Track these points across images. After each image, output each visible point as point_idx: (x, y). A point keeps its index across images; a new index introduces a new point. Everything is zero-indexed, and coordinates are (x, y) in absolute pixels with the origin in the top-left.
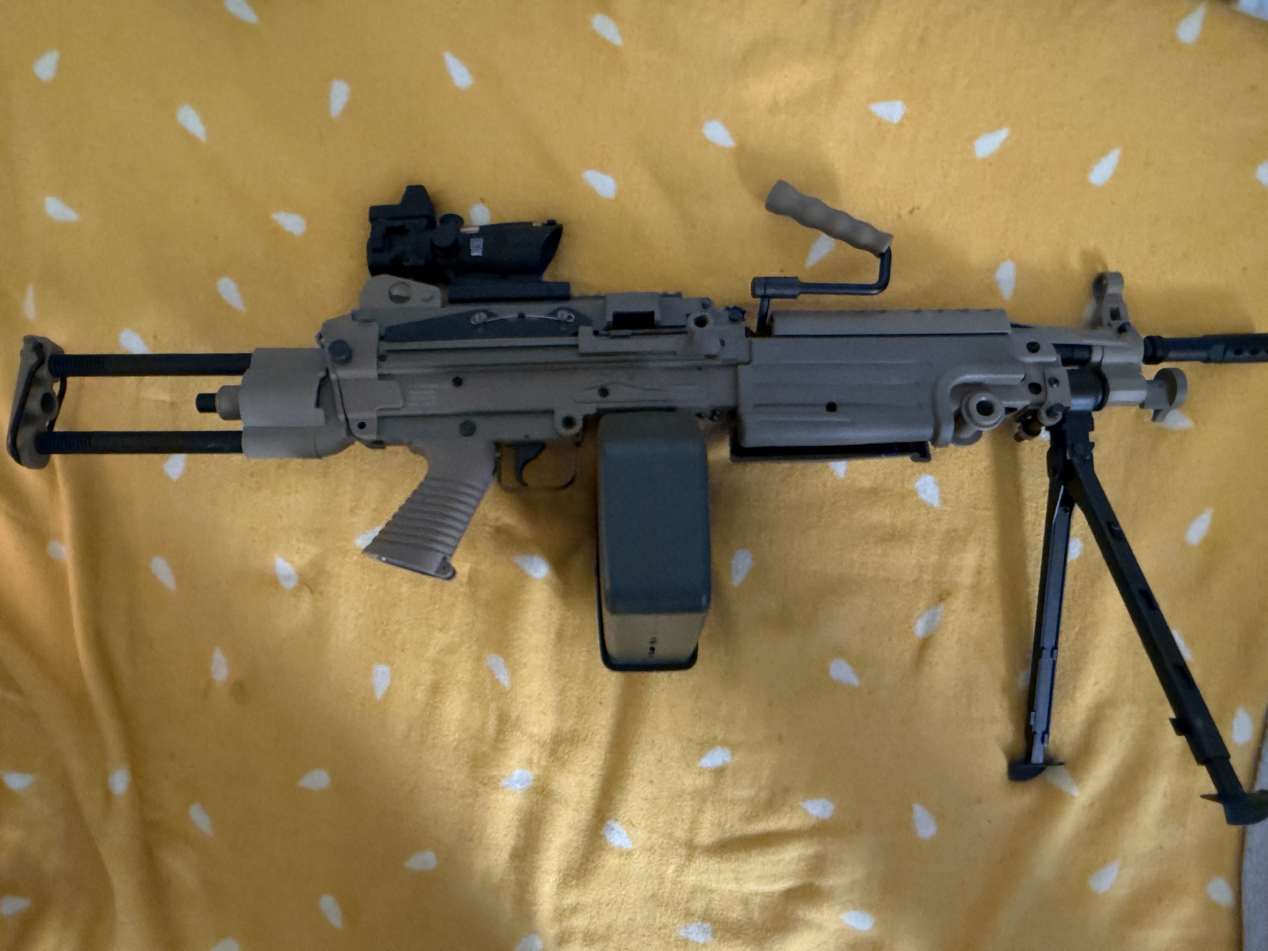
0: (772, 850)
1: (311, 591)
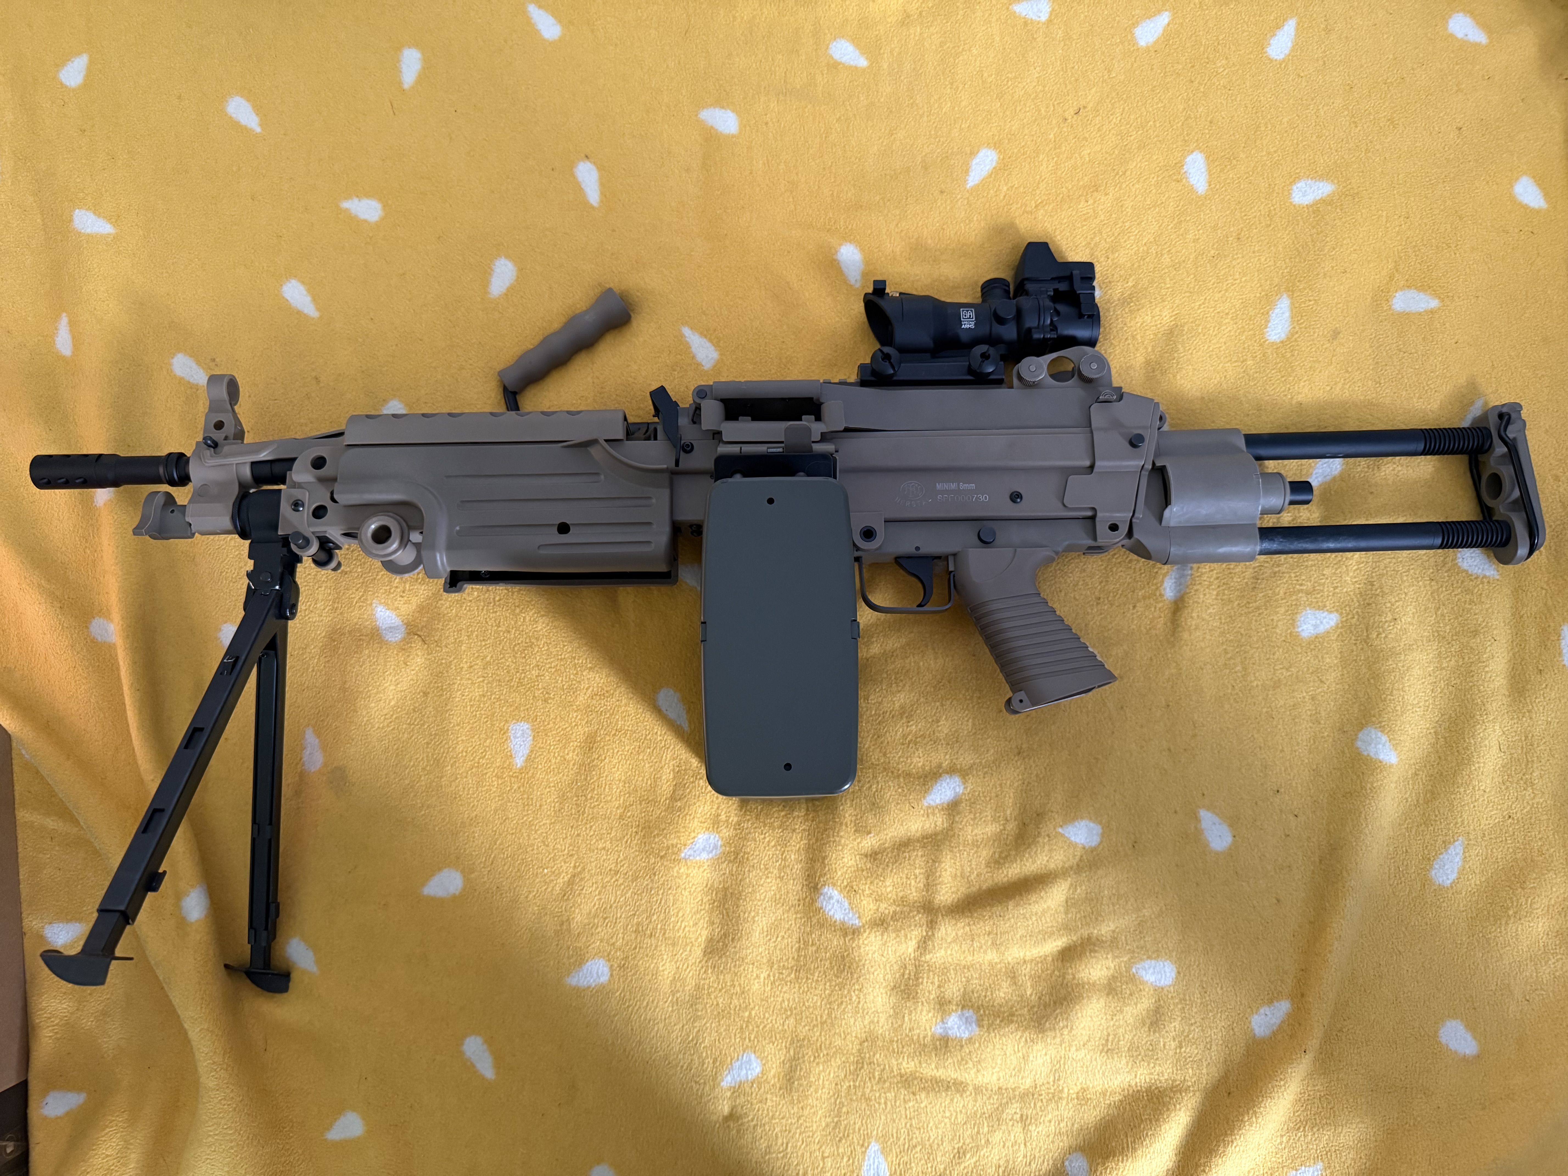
0: (1034, 897)
1: (423, 641)
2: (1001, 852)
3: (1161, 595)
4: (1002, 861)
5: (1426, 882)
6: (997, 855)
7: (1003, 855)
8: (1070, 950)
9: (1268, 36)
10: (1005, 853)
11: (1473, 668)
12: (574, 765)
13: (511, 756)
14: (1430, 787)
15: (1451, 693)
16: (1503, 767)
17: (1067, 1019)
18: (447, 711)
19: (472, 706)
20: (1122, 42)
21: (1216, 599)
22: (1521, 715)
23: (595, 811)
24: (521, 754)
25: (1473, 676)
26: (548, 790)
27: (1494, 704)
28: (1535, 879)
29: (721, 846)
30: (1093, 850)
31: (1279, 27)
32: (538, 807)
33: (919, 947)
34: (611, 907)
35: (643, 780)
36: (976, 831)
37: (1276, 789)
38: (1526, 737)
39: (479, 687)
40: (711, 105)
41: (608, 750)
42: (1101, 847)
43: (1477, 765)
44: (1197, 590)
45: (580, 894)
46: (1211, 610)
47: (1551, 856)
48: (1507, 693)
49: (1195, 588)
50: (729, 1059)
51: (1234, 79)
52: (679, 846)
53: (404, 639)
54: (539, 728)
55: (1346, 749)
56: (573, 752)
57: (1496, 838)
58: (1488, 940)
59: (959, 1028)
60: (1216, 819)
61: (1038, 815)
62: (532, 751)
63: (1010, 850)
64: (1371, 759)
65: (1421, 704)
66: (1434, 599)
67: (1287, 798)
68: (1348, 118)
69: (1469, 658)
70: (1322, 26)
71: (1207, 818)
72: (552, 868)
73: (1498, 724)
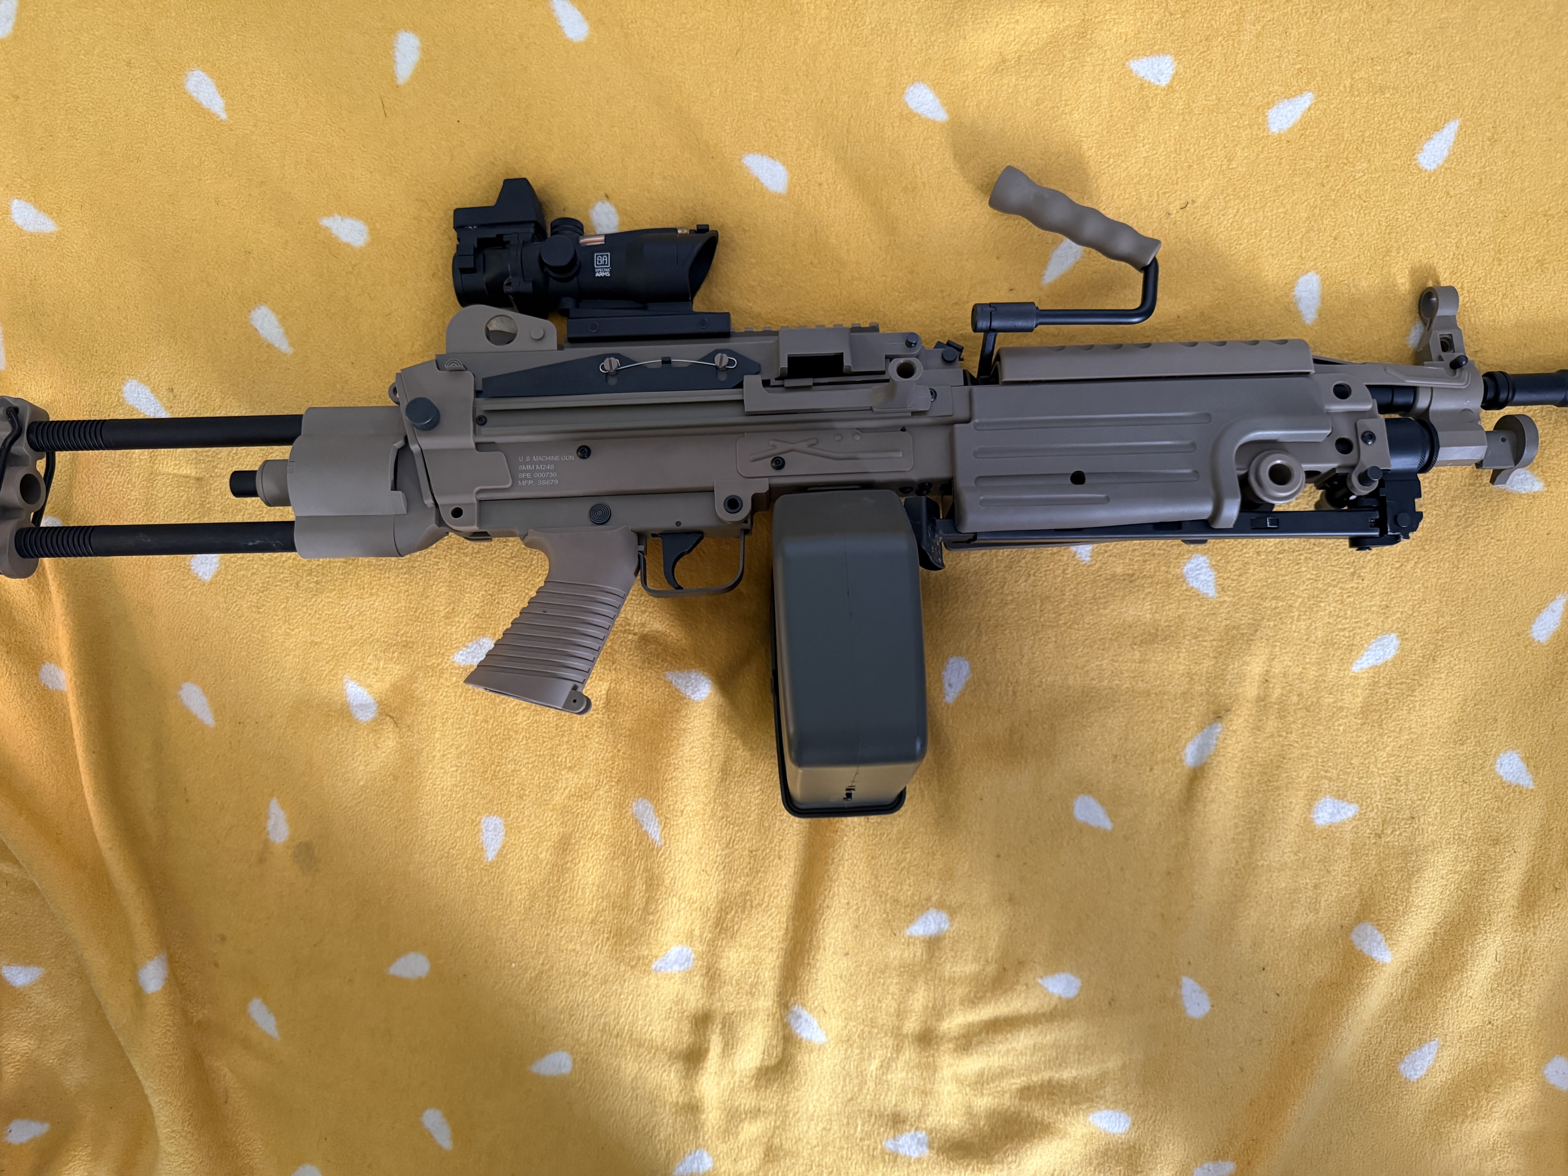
1: (396, 723)
2: (977, 992)
3: (1181, 761)
4: (976, 1001)
5: (1393, 1072)
6: (972, 994)
7: (979, 996)
8: (1029, 1089)
9: (1423, 139)
10: (981, 994)
11: (1486, 877)
12: (547, 864)
13: (482, 849)
14: (1417, 986)
15: (1459, 897)
16: (1495, 975)
17: (1016, 1155)
18: (417, 799)
19: (443, 795)
20: (1251, 126)
21: (1237, 772)
22: (1525, 929)
23: (566, 913)
24: (493, 848)
25: (1484, 884)
26: (519, 887)
27: (1500, 915)
28: (1501, 1085)
29: (694, 960)
30: (1069, 1001)
31: (1437, 129)
32: (508, 903)
33: (881, 1066)
34: (578, 1005)
35: (617, 886)
36: (954, 969)
37: (1262, 965)
38: (1525, 951)
39: (451, 777)
40: (758, 151)
41: (582, 853)
42: (1078, 999)
43: (1469, 973)
44: (1219, 762)
45: (546, 990)
46: (1230, 783)
47: (1522, 1065)
48: (1516, 904)
49: (1218, 759)
50: (682, 1152)
51: (1373, 187)
52: (650, 957)
53: (375, 720)
54: (512, 824)
55: (1340, 941)
56: (547, 851)
57: (1471, 1041)
58: (1440, 1134)
59: (909, 1148)
60: (1197, 987)
61: (1020, 963)
62: (504, 847)
63: (986, 991)
64: (1364, 954)
65: (1427, 906)
66: (1463, 802)
67: (1272, 976)
68: (1492, 253)
69: (1485, 866)
70: (1488, 134)
71: (1188, 985)
72: (520, 962)
73: (1500, 936)
